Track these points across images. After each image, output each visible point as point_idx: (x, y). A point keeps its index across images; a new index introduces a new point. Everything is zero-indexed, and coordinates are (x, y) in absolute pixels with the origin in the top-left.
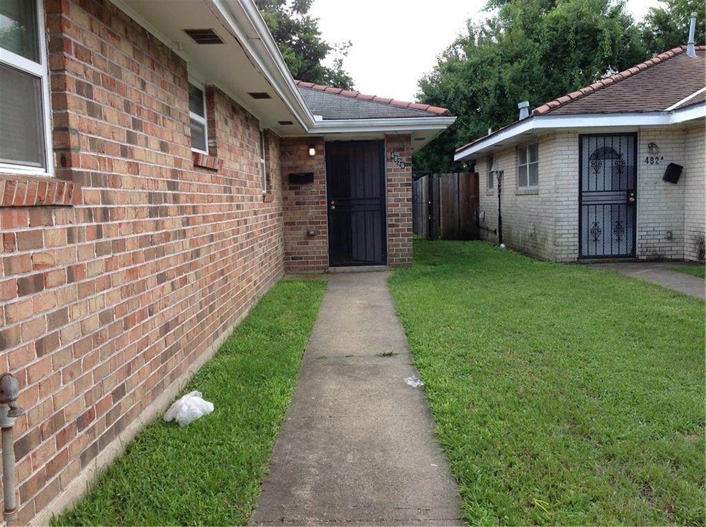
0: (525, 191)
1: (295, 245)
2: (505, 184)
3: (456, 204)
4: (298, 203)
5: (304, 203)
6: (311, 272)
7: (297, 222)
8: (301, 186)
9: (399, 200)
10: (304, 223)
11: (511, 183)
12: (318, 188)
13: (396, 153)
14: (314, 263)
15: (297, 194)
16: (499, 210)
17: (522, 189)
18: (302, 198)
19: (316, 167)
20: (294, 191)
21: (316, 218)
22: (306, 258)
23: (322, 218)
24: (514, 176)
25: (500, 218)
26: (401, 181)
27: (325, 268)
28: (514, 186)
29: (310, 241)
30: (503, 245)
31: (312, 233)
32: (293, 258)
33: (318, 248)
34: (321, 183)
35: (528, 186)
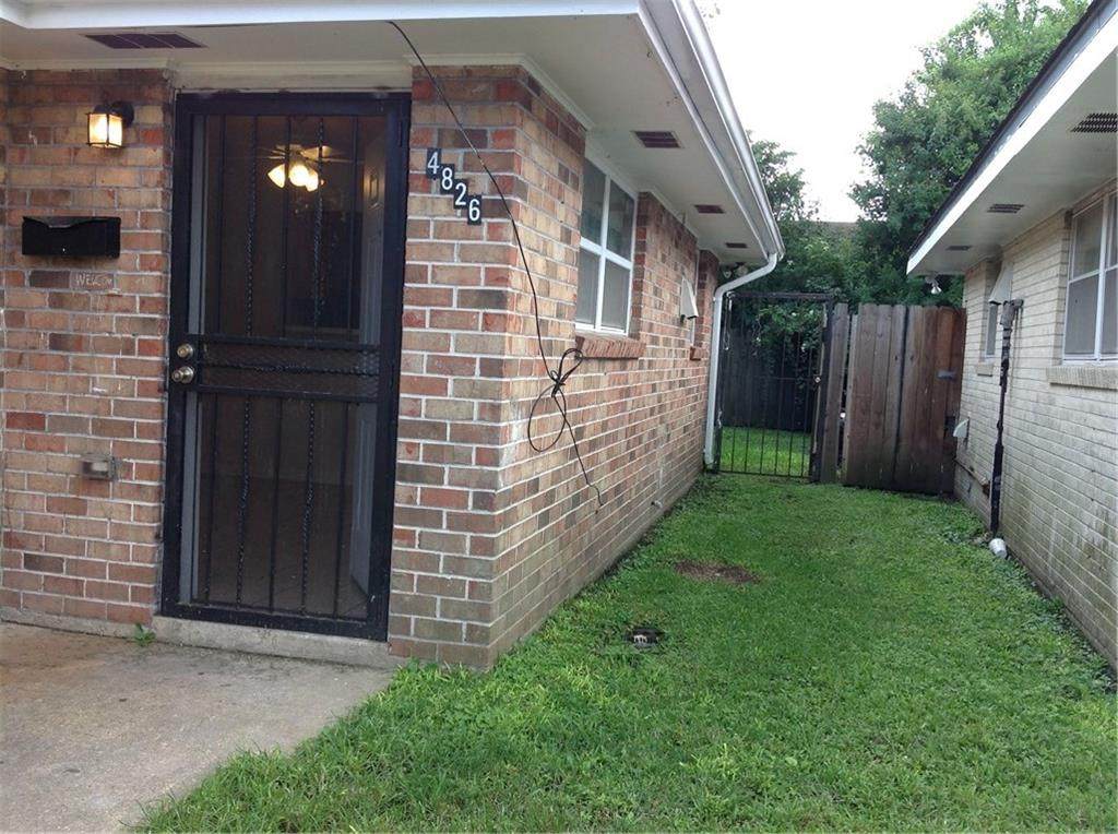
0: (1081, 373)
1: (41, 512)
2: (1024, 342)
3: (893, 389)
4: (57, 342)
5: (79, 344)
6: (89, 625)
7: (54, 419)
8: (72, 270)
9: (450, 366)
10: (76, 425)
11: (1042, 340)
12: (132, 284)
13: (450, 155)
14: (99, 590)
15: (57, 302)
16: (1000, 426)
17: (1075, 364)
18: (71, 324)
19: (128, 197)
20: (47, 291)
21: (121, 407)
22: (76, 567)
23: (141, 410)
24: (1052, 318)
25: (999, 449)
26: (462, 282)
27: (139, 620)
28: (1049, 352)
29: (93, 500)
30: (997, 545)
31: (98, 467)
32: (31, 562)
33: (120, 532)
34: (146, 264)
35: (1097, 354)
